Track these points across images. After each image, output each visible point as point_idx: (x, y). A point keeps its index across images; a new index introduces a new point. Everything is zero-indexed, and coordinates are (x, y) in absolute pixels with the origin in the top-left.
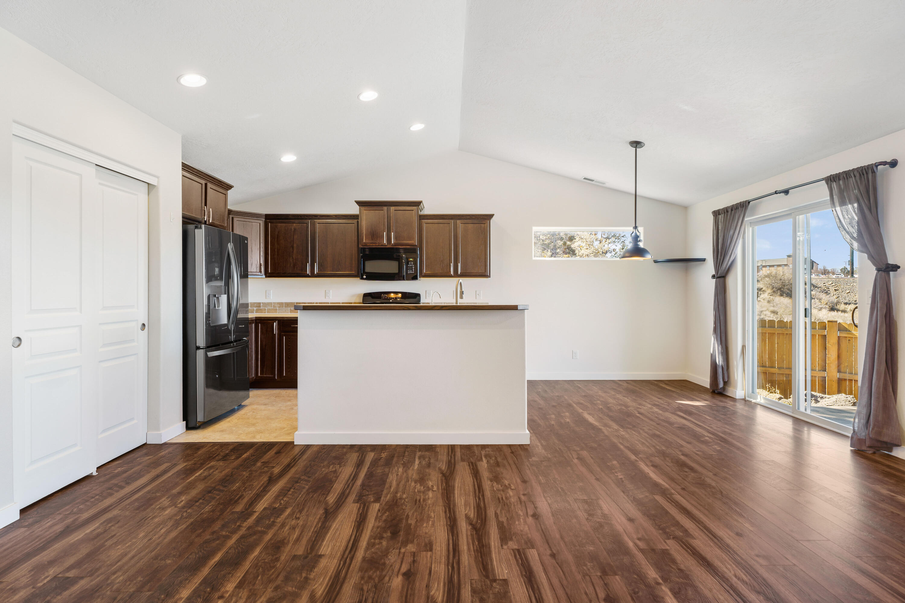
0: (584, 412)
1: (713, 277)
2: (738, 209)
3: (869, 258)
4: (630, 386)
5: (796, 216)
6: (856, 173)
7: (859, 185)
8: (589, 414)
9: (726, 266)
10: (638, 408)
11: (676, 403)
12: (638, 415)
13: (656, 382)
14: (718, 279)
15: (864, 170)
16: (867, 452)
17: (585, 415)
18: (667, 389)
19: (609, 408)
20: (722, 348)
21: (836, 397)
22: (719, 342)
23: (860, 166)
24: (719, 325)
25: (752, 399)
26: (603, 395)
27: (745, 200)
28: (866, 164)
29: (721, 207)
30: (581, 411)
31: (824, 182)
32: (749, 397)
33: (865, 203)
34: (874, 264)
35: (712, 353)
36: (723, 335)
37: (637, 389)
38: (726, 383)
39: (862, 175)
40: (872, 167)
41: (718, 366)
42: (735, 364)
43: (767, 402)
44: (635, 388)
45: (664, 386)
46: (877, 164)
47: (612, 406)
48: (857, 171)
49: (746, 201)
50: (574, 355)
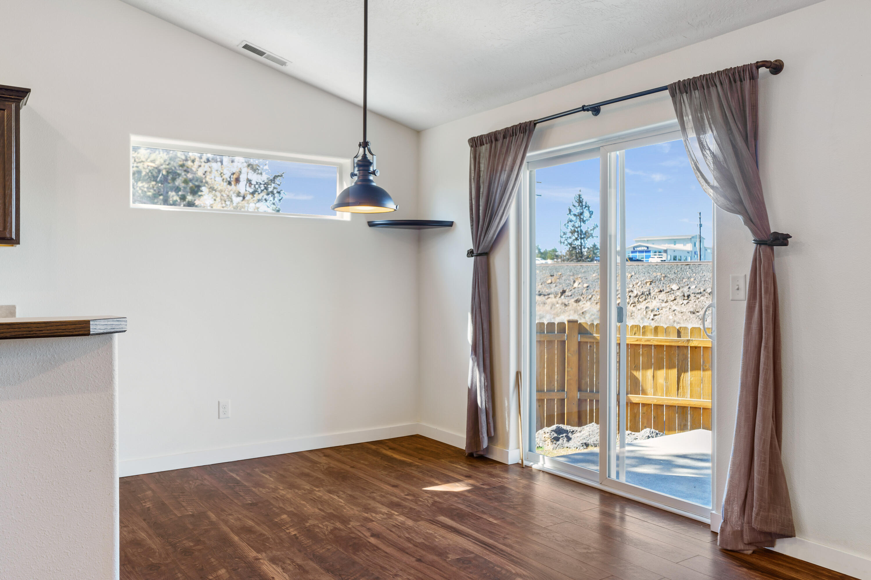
0: (260, 556)
1: (470, 253)
2: (516, 135)
3: (746, 223)
4: (334, 464)
5: (608, 152)
6: (723, 76)
7: (730, 98)
8: (273, 560)
9: (494, 235)
10: (366, 519)
11: (427, 492)
12: (372, 540)
13: (374, 447)
14: (478, 258)
15: (737, 74)
16: (746, 552)
17: (264, 567)
18: (395, 459)
19: (310, 533)
20: (486, 378)
21: (588, 428)
22: (482, 369)
23: (729, 68)
24: (481, 338)
25: (532, 463)
26: (289, 496)
27: (528, 120)
28: (740, 64)
29: (485, 132)
30: (252, 554)
31: (667, 92)
32: (528, 460)
33: (739, 129)
34: (754, 233)
35: (470, 387)
36: (487, 355)
37: (348, 468)
38: (491, 439)
39: (733, 82)
40: (751, 68)
41: (481, 409)
42: (506, 405)
43: (557, 466)
44: (343, 466)
45: (389, 453)
46: (759, 64)
47: (314, 525)
48: (726, 75)
49: (531, 122)
50: (221, 410)
